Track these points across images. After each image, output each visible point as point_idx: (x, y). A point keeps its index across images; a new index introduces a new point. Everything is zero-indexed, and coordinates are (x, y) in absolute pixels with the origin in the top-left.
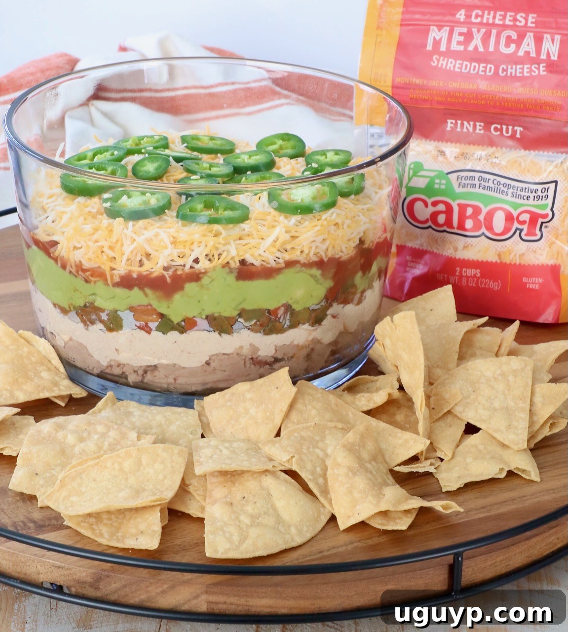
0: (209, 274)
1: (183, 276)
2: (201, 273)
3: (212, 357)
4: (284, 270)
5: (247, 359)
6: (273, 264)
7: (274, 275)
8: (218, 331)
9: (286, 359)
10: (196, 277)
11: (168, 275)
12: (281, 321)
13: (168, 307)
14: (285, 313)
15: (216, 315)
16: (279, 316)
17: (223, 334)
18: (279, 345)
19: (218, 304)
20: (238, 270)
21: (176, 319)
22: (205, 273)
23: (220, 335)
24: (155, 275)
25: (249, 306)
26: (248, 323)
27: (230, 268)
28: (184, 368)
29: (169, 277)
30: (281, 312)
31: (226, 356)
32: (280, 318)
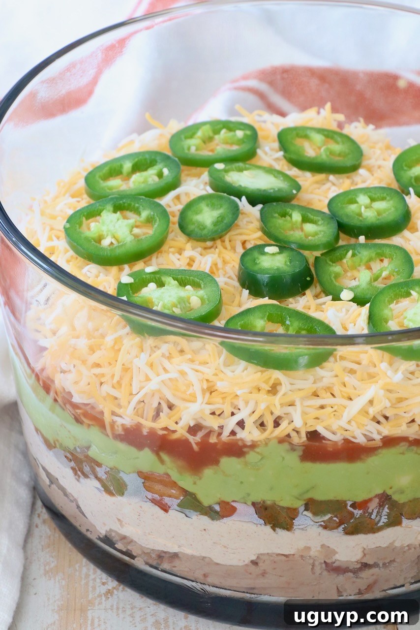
0: (257, 450)
1: (219, 447)
2: (245, 446)
3: (261, 557)
4: (380, 451)
5: (317, 563)
6: (361, 440)
7: (362, 457)
8: (270, 524)
9: (381, 565)
10: (236, 450)
11: (194, 440)
12: (373, 517)
13: (195, 483)
14: (381, 506)
15: (269, 503)
16: (370, 510)
17: (277, 529)
18: (369, 548)
19: (271, 489)
20: (303, 448)
21: (207, 500)
22: (253, 446)
23: (274, 530)
24: (175, 436)
25: (319, 496)
26: (319, 517)
27: (291, 444)
28: (218, 564)
29: (197, 444)
30: (373, 506)
31: (284, 558)
32: (371, 514)
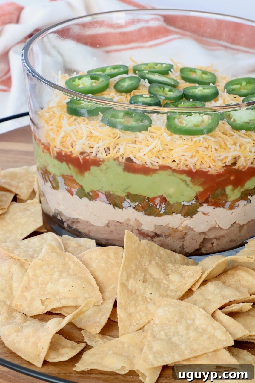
0: (105, 163)
1: (89, 161)
2: (100, 161)
3: (110, 222)
4: (159, 171)
5: (134, 229)
6: (149, 165)
7: (151, 173)
8: (112, 204)
9: (164, 236)
10: (97, 163)
11: (81, 157)
12: (158, 207)
13: (82, 180)
14: (161, 203)
15: (112, 193)
16: (156, 203)
17: (116, 207)
18: (157, 225)
19: (112, 185)
20: (124, 164)
21: (87, 190)
22: (103, 161)
23: (114, 208)
24: (74, 156)
25: (133, 192)
26: (133, 203)
27: (119, 161)
28: (93, 225)
29: (82, 159)
30: (158, 201)
31: (119, 224)
32: (156, 206)
